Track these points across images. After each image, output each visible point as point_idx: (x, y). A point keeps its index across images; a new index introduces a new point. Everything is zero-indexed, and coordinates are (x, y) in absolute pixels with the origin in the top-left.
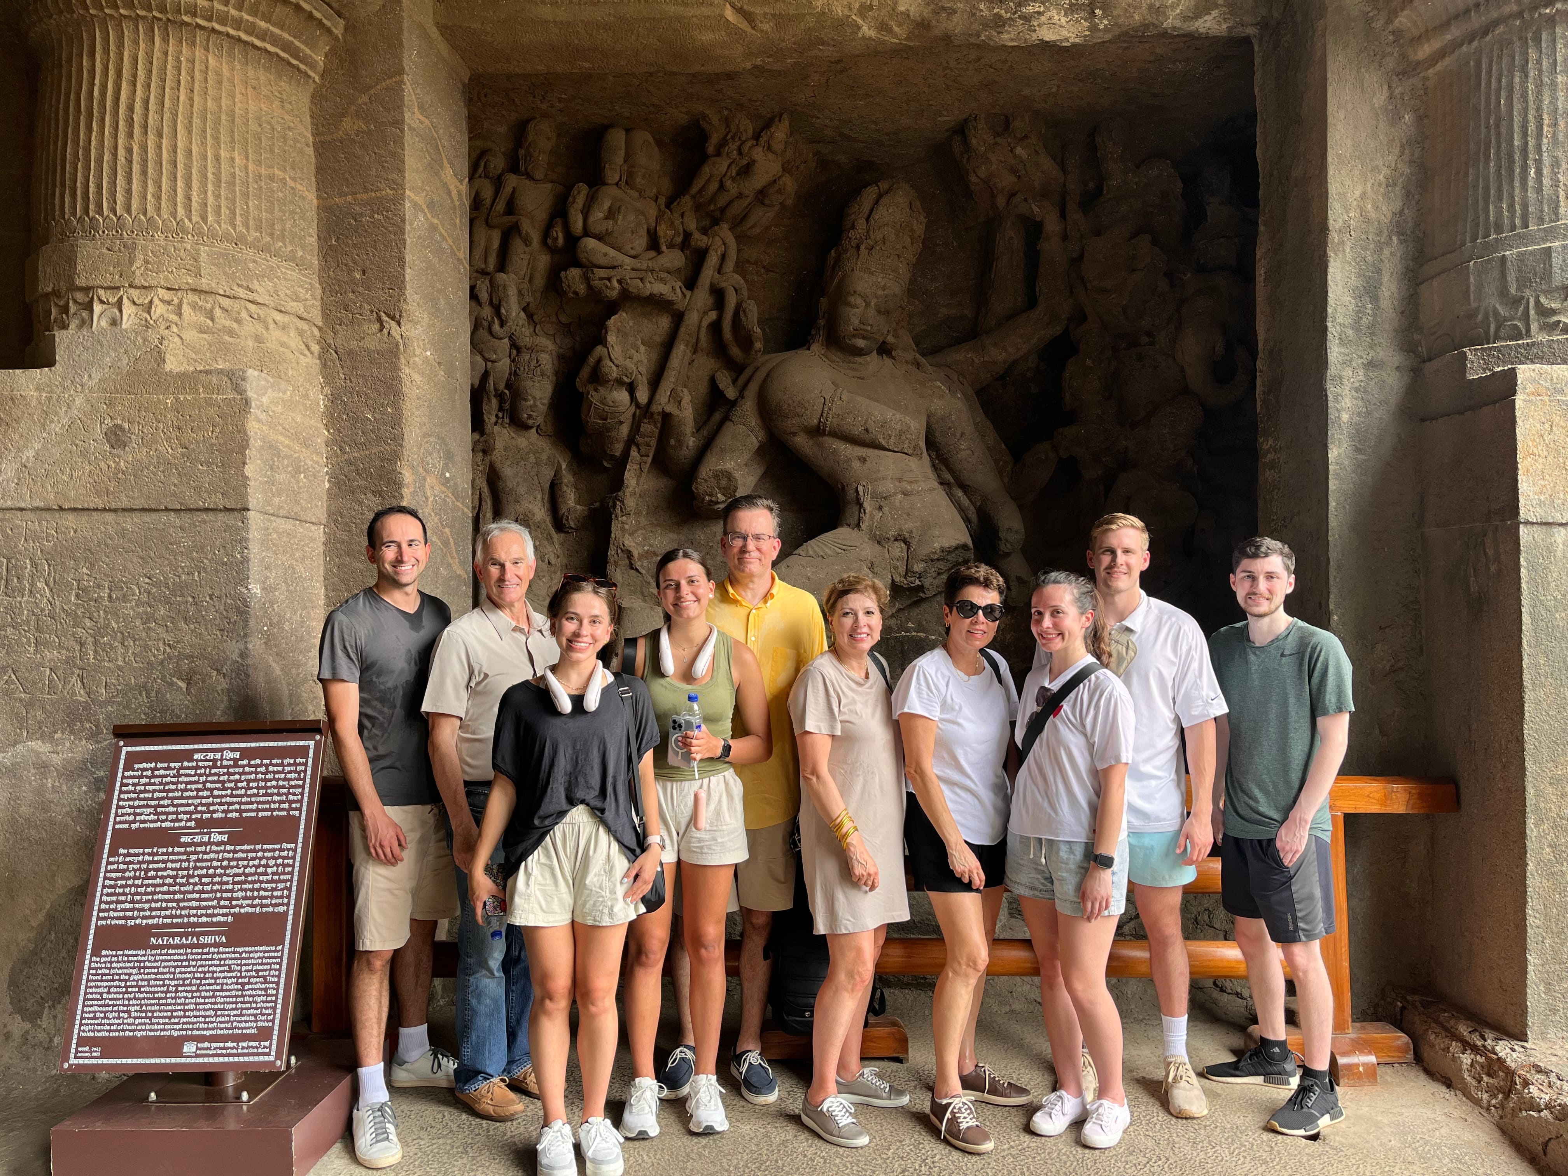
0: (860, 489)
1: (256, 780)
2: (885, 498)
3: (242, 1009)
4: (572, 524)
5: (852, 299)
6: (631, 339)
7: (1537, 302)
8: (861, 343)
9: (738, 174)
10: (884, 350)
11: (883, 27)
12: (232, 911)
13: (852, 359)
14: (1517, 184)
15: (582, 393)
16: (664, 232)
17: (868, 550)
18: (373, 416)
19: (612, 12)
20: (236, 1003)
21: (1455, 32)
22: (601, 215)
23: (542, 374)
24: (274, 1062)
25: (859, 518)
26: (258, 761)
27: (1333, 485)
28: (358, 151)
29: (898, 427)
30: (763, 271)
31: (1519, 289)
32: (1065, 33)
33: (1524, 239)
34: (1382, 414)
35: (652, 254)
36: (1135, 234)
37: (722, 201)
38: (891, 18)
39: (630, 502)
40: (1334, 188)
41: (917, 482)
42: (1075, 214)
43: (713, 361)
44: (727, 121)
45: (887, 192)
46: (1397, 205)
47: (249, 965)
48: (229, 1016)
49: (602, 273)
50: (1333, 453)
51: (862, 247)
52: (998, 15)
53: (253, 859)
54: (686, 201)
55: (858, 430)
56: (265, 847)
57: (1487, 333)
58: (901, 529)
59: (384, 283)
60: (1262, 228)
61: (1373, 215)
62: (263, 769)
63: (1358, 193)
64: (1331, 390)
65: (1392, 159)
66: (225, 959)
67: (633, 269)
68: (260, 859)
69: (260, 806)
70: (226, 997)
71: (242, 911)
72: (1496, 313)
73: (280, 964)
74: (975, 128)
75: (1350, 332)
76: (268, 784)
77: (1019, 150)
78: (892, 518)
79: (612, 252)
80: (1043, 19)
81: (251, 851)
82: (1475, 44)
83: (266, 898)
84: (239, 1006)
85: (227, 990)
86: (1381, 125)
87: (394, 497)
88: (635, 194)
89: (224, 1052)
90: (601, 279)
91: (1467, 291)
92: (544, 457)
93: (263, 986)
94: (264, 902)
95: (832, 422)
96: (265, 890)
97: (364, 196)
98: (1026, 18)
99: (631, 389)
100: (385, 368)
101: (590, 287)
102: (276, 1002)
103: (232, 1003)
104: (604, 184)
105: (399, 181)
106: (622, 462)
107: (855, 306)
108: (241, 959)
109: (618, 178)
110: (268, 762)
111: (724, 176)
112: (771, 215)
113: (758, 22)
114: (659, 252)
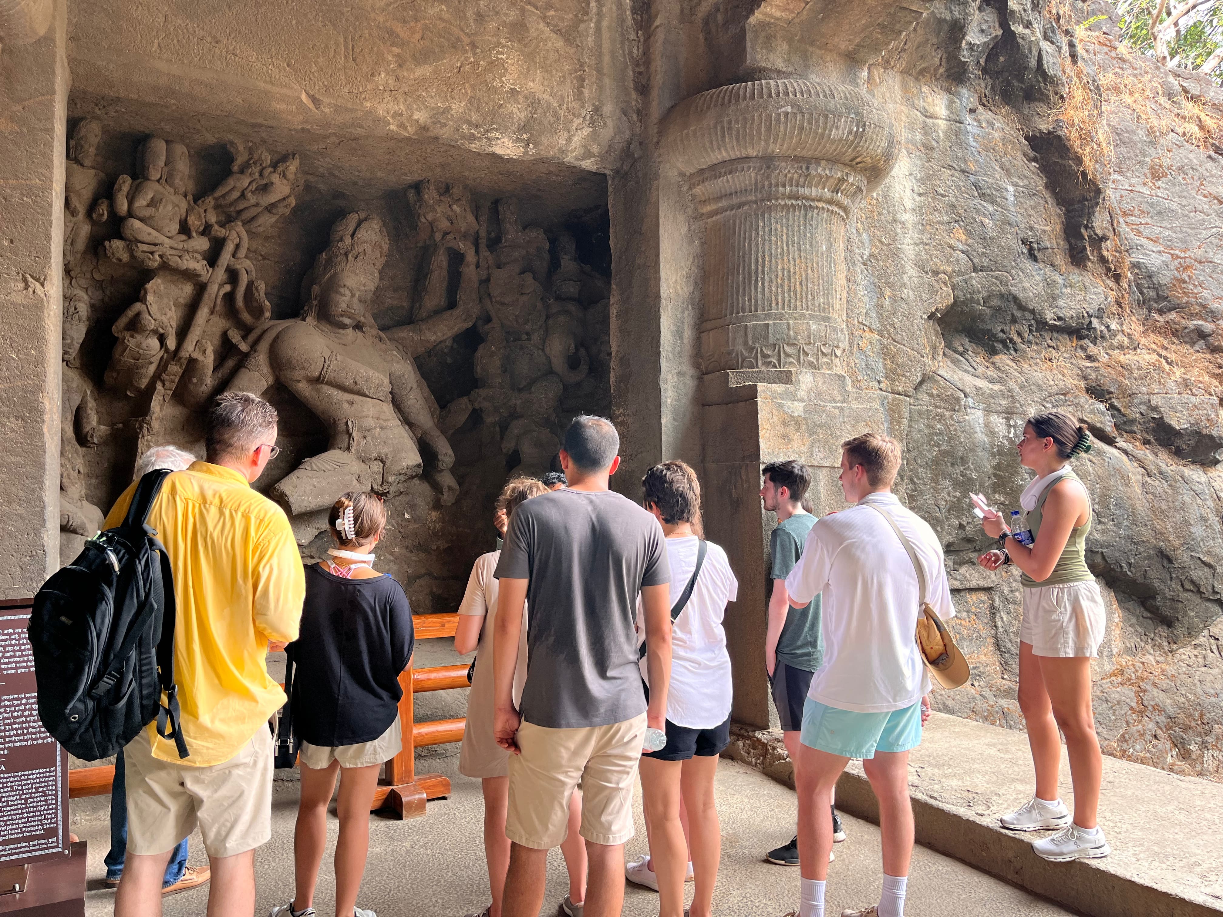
0: (350, 423)
1: (11, 645)
2: (368, 431)
3: (28, 817)
4: (96, 441)
5: (342, 290)
6: (165, 301)
7: (762, 350)
8: (347, 321)
9: (256, 190)
10: (358, 327)
11: (402, 125)
12: (7, 746)
13: (337, 330)
14: (753, 289)
15: (117, 338)
16: (194, 222)
17: (356, 467)
18: (17, 356)
19: (216, 77)
20: (22, 814)
21: (723, 203)
22: (145, 203)
23: (80, 319)
24: (62, 852)
25: (349, 444)
26: (11, 631)
27: (664, 438)
28: (11, 146)
29: (377, 382)
30: (260, 258)
31: (753, 343)
32: (508, 152)
33: (756, 318)
34: (685, 401)
35: (183, 237)
36: (523, 272)
37: (240, 206)
38: (408, 120)
39: (156, 425)
40: (663, 275)
41: (389, 420)
42: (485, 253)
43: (224, 321)
44: (251, 151)
45: (366, 219)
46: (691, 289)
47: (28, 784)
48: (18, 824)
49: (145, 248)
50: (664, 421)
51: (350, 256)
52: (473, 134)
53: (18, 705)
54: (210, 201)
55: (349, 382)
56: (27, 695)
57: (737, 363)
58: (380, 453)
59: (30, 252)
60: (614, 286)
61: (680, 292)
62: (17, 636)
63: (674, 280)
64: (663, 386)
65: (689, 263)
66: (7, 783)
67: (171, 248)
68: (25, 705)
69: (18, 665)
70: (12, 810)
71: (16, 745)
72: (742, 354)
73: (56, 781)
74: (428, 188)
75: (671, 355)
76: (23, 647)
77: (455, 207)
78: (374, 444)
79: (154, 233)
80: (499, 142)
81: (16, 699)
82: (734, 211)
83: (35, 733)
84: (25, 815)
85: (12, 805)
86: (685, 245)
87: (37, 422)
88: (172, 190)
89: (18, 851)
90: (143, 252)
91: (728, 340)
92: (74, 385)
93: (44, 798)
94: (34, 736)
95: (330, 375)
96: (33, 727)
97: (15, 182)
98: (489, 139)
99: (162, 339)
100: (30, 319)
101: (132, 256)
102: (56, 809)
103: (19, 814)
104: (148, 180)
105: (48, 174)
106: (147, 394)
107: (344, 295)
108: (22, 781)
109: (159, 176)
110: (20, 630)
111: (246, 189)
112: (273, 220)
113: (322, 106)
114: (190, 236)
